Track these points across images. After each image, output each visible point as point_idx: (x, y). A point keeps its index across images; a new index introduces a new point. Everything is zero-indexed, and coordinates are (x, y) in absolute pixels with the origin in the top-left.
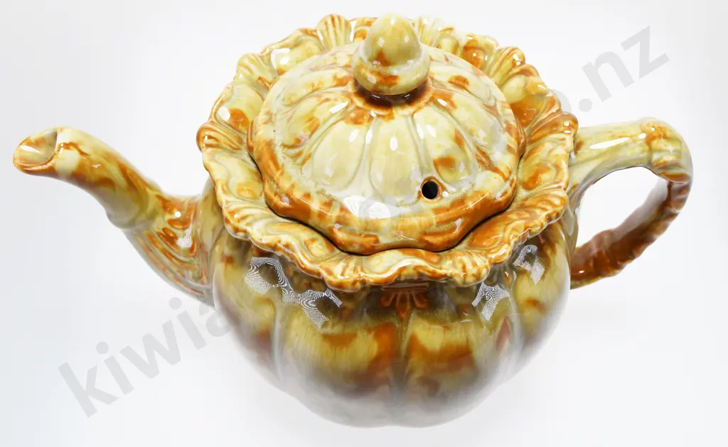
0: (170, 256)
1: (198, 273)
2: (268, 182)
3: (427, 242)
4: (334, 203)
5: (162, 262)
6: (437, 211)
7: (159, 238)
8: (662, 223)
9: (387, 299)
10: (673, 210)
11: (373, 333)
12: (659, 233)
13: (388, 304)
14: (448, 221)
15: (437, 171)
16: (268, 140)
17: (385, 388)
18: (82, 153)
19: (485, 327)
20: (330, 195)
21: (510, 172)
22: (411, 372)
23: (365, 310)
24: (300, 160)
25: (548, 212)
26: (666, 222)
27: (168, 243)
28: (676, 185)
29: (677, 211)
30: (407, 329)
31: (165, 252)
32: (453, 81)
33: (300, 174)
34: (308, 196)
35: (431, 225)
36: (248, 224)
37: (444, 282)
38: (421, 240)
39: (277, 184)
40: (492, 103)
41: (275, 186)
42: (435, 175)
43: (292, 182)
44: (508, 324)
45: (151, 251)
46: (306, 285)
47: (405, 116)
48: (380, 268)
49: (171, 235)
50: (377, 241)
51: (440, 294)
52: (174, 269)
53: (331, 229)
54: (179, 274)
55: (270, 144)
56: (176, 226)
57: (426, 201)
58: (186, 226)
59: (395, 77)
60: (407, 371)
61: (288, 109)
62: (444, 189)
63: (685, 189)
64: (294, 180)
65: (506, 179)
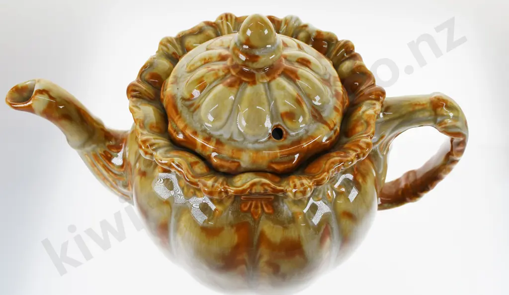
0: (108, 170)
1: (126, 183)
2: (171, 123)
3: (274, 168)
4: (212, 138)
5: (102, 174)
6: (281, 147)
7: (101, 158)
8: (448, 167)
9: (245, 206)
10: (455, 158)
11: (235, 228)
12: (446, 173)
13: (246, 209)
14: (289, 155)
15: (283, 120)
16: (173, 94)
17: (243, 267)
18: (51, 97)
19: (311, 229)
20: (210, 133)
21: (335, 125)
22: (261, 257)
23: (230, 212)
24: (192, 109)
25: (358, 153)
26: (450, 166)
27: (107, 161)
28: (456, 140)
29: (458, 159)
30: (258, 227)
31: (105, 167)
32: (300, 60)
33: (191, 119)
34: (195, 133)
35: (276, 157)
36: (154, 150)
37: (282, 195)
38: (269, 167)
39: (176, 125)
40: (327, 77)
41: (175, 125)
42: (281, 123)
43: (186, 123)
44: (329, 228)
45: (95, 166)
46: (192, 193)
47: (263, 83)
48: (239, 184)
49: (109, 156)
50: (239, 165)
51: (281, 204)
52: (110, 179)
53: (209, 156)
54: (114, 183)
55: (174, 97)
56: (113, 150)
57: (274, 141)
58: (119, 150)
59: (257, 57)
60: (258, 255)
61: (188, 74)
62: (287, 133)
63: (463, 143)
64: (187, 122)
65: (331, 129)
